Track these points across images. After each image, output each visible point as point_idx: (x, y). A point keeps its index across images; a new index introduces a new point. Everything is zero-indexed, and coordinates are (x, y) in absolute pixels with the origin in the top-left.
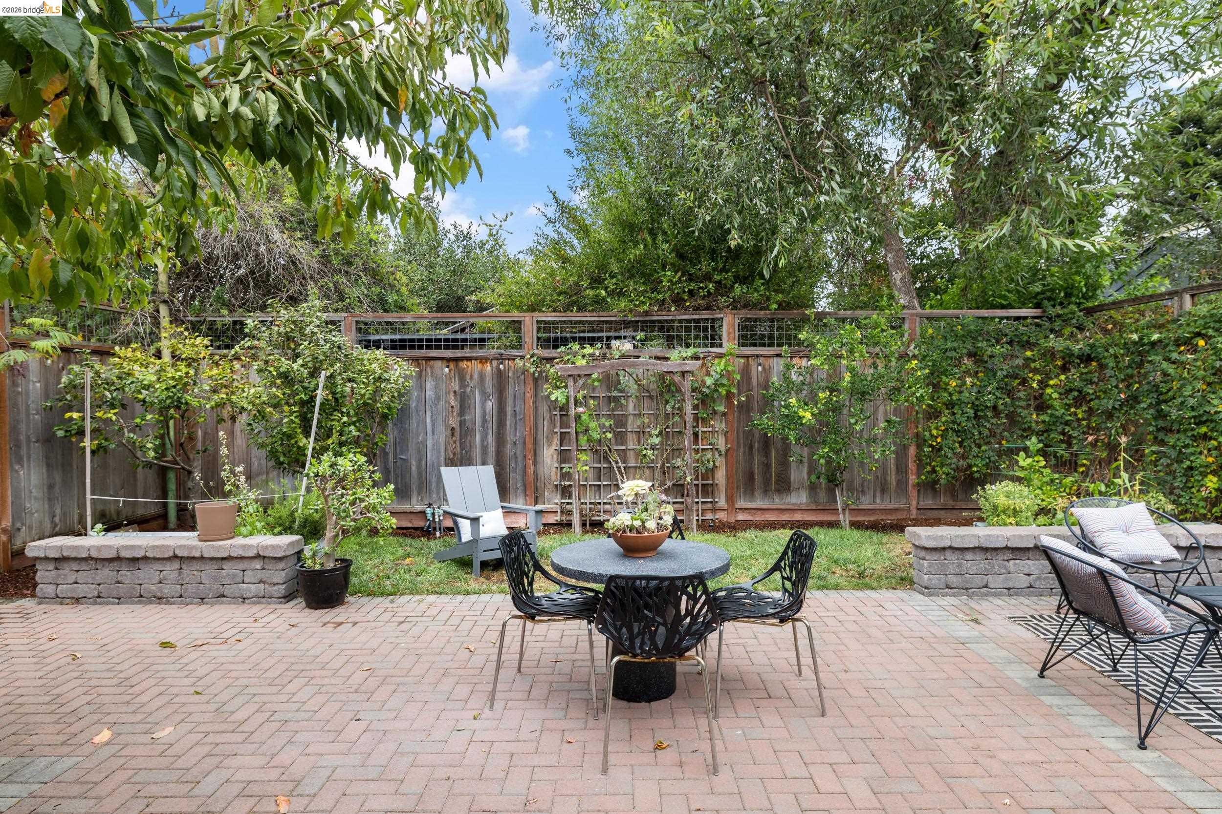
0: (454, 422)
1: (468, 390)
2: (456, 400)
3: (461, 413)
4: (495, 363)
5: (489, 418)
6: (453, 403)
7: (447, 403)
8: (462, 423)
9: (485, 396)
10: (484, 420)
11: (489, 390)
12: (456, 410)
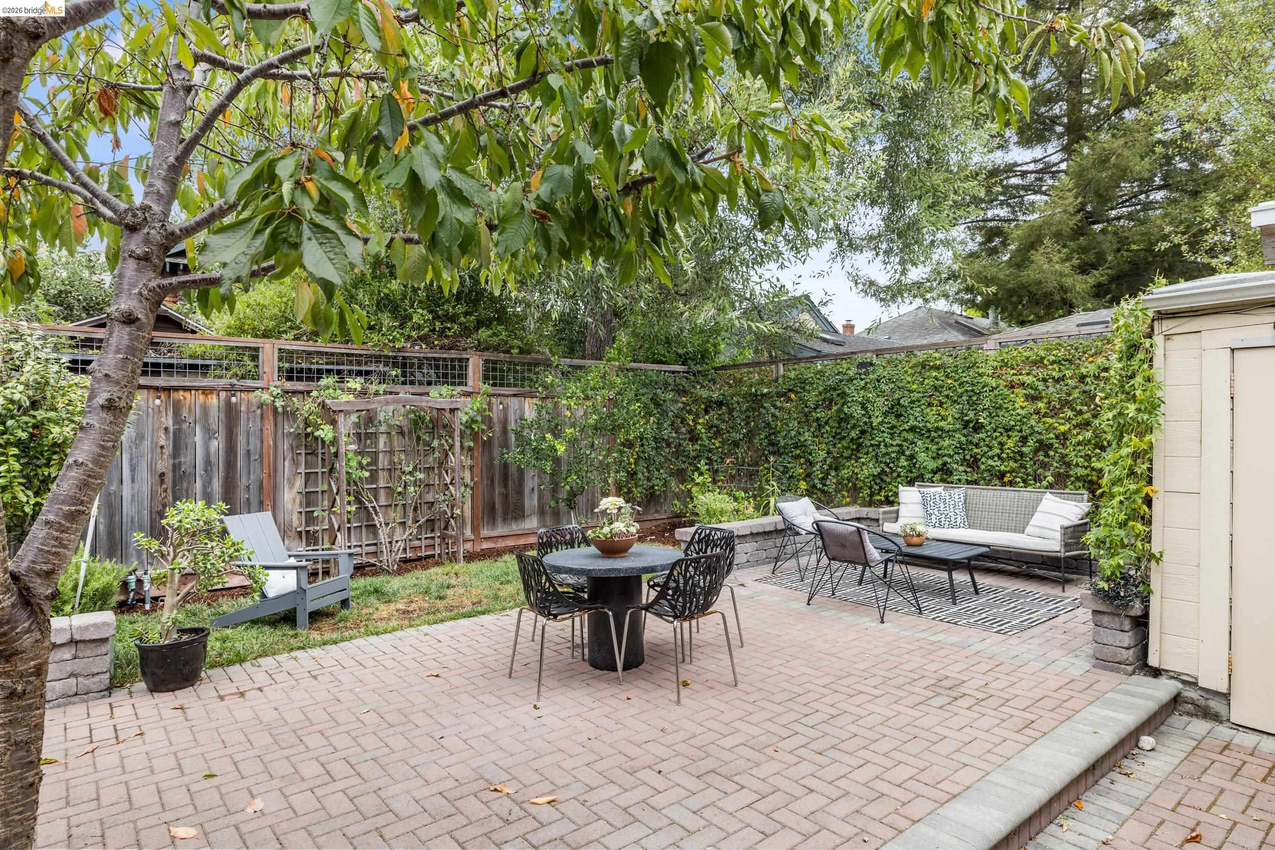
0: (164, 465)
1: (185, 426)
2: (167, 438)
3: (176, 454)
4: (223, 395)
5: (213, 459)
6: (162, 443)
7: (154, 444)
8: (176, 467)
9: (209, 434)
10: (208, 463)
11: (214, 426)
12: (168, 451)
